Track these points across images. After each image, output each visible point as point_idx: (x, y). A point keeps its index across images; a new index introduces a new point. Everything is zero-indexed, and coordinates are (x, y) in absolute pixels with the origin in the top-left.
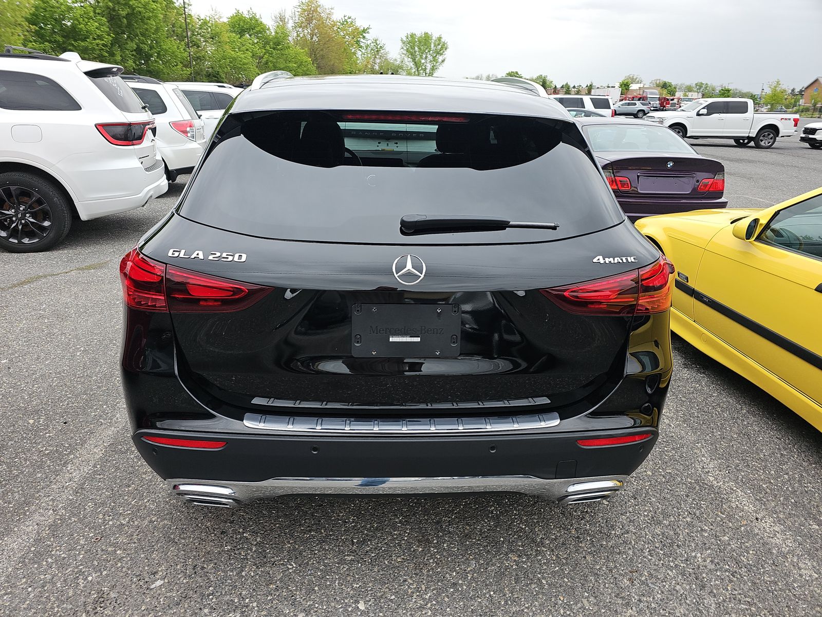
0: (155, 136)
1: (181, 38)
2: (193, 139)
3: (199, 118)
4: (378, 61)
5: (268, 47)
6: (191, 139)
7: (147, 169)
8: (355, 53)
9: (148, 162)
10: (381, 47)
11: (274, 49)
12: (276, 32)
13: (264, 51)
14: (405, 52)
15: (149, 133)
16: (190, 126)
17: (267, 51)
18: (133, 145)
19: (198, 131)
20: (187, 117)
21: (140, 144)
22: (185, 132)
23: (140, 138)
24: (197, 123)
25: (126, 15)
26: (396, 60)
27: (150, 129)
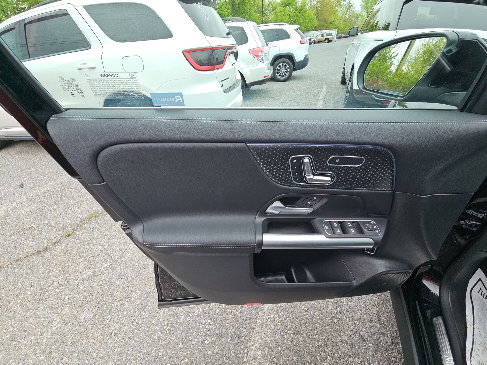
0: (236, 60)
1: (260, 12)
2: (262, 61)
3: (267, 45)
4: (348, 13)
5: (296, 12)
6: (261, 61)
7: (226, 91)
8: (337, 11)
9: (227, 84)
10: (351, 5)
11: (299, 13)
12: (302, 4)
13: (295, 14)
14: (363, 7)
15: (231, 58)
16: (262, 52)
17: (296, 15)
18: (214, 69)
19: (266, 54)
20: (260, 45)
21: (221, 68)
22: (258, 56)
23: (221, 63)
24: (266, 49)
25: (238, 3)
26: (358, 11)
27: (232, 53)
